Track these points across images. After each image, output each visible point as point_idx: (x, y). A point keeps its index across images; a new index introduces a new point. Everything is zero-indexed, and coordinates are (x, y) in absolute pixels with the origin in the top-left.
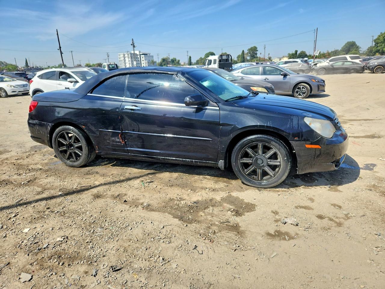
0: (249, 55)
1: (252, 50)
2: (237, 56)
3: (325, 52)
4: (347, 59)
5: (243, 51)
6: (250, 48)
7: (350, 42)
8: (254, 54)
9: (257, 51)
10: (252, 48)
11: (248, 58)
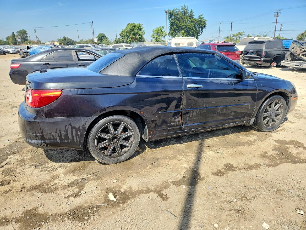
0: (19, 37)
1: (22, 33)
2: (6, 37)
3: (87, 40)
4: (123, 47)
5: (13, 33)
6: (18, 31)
7: (101, 34)
8: (24, 37)
9: (27, 34)
10: (21, 31)
11: (19, 40)
